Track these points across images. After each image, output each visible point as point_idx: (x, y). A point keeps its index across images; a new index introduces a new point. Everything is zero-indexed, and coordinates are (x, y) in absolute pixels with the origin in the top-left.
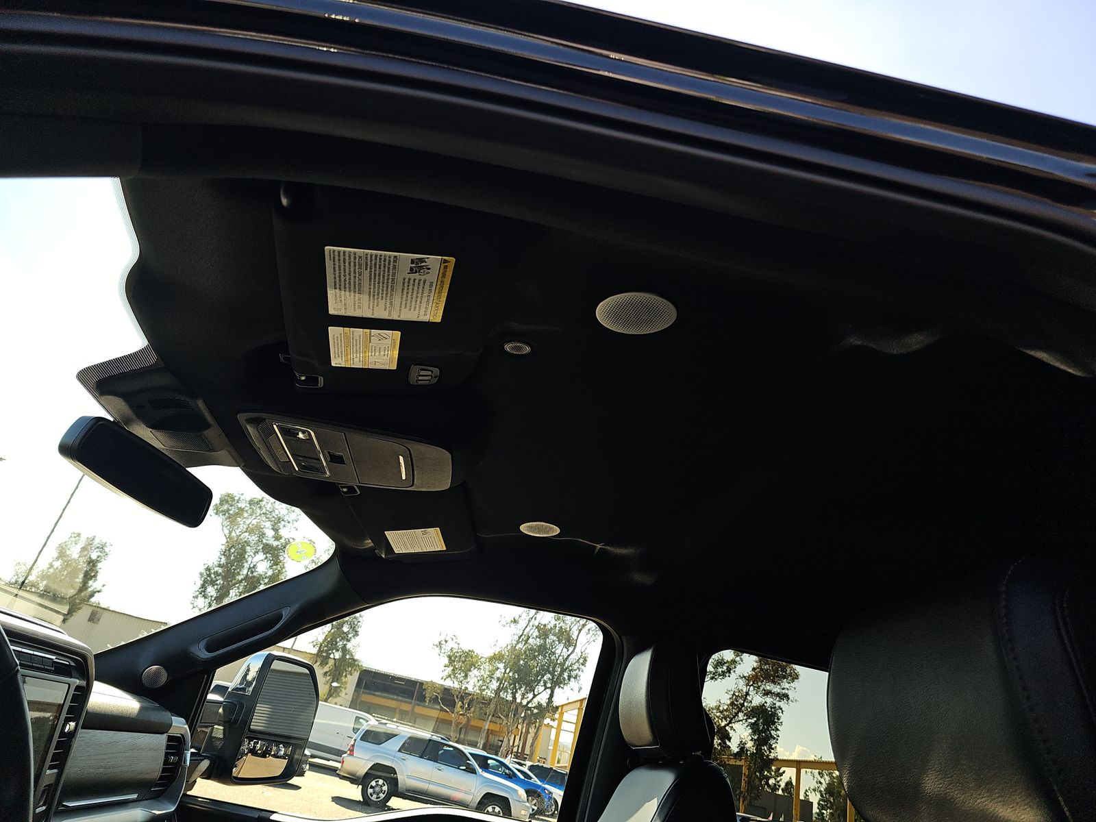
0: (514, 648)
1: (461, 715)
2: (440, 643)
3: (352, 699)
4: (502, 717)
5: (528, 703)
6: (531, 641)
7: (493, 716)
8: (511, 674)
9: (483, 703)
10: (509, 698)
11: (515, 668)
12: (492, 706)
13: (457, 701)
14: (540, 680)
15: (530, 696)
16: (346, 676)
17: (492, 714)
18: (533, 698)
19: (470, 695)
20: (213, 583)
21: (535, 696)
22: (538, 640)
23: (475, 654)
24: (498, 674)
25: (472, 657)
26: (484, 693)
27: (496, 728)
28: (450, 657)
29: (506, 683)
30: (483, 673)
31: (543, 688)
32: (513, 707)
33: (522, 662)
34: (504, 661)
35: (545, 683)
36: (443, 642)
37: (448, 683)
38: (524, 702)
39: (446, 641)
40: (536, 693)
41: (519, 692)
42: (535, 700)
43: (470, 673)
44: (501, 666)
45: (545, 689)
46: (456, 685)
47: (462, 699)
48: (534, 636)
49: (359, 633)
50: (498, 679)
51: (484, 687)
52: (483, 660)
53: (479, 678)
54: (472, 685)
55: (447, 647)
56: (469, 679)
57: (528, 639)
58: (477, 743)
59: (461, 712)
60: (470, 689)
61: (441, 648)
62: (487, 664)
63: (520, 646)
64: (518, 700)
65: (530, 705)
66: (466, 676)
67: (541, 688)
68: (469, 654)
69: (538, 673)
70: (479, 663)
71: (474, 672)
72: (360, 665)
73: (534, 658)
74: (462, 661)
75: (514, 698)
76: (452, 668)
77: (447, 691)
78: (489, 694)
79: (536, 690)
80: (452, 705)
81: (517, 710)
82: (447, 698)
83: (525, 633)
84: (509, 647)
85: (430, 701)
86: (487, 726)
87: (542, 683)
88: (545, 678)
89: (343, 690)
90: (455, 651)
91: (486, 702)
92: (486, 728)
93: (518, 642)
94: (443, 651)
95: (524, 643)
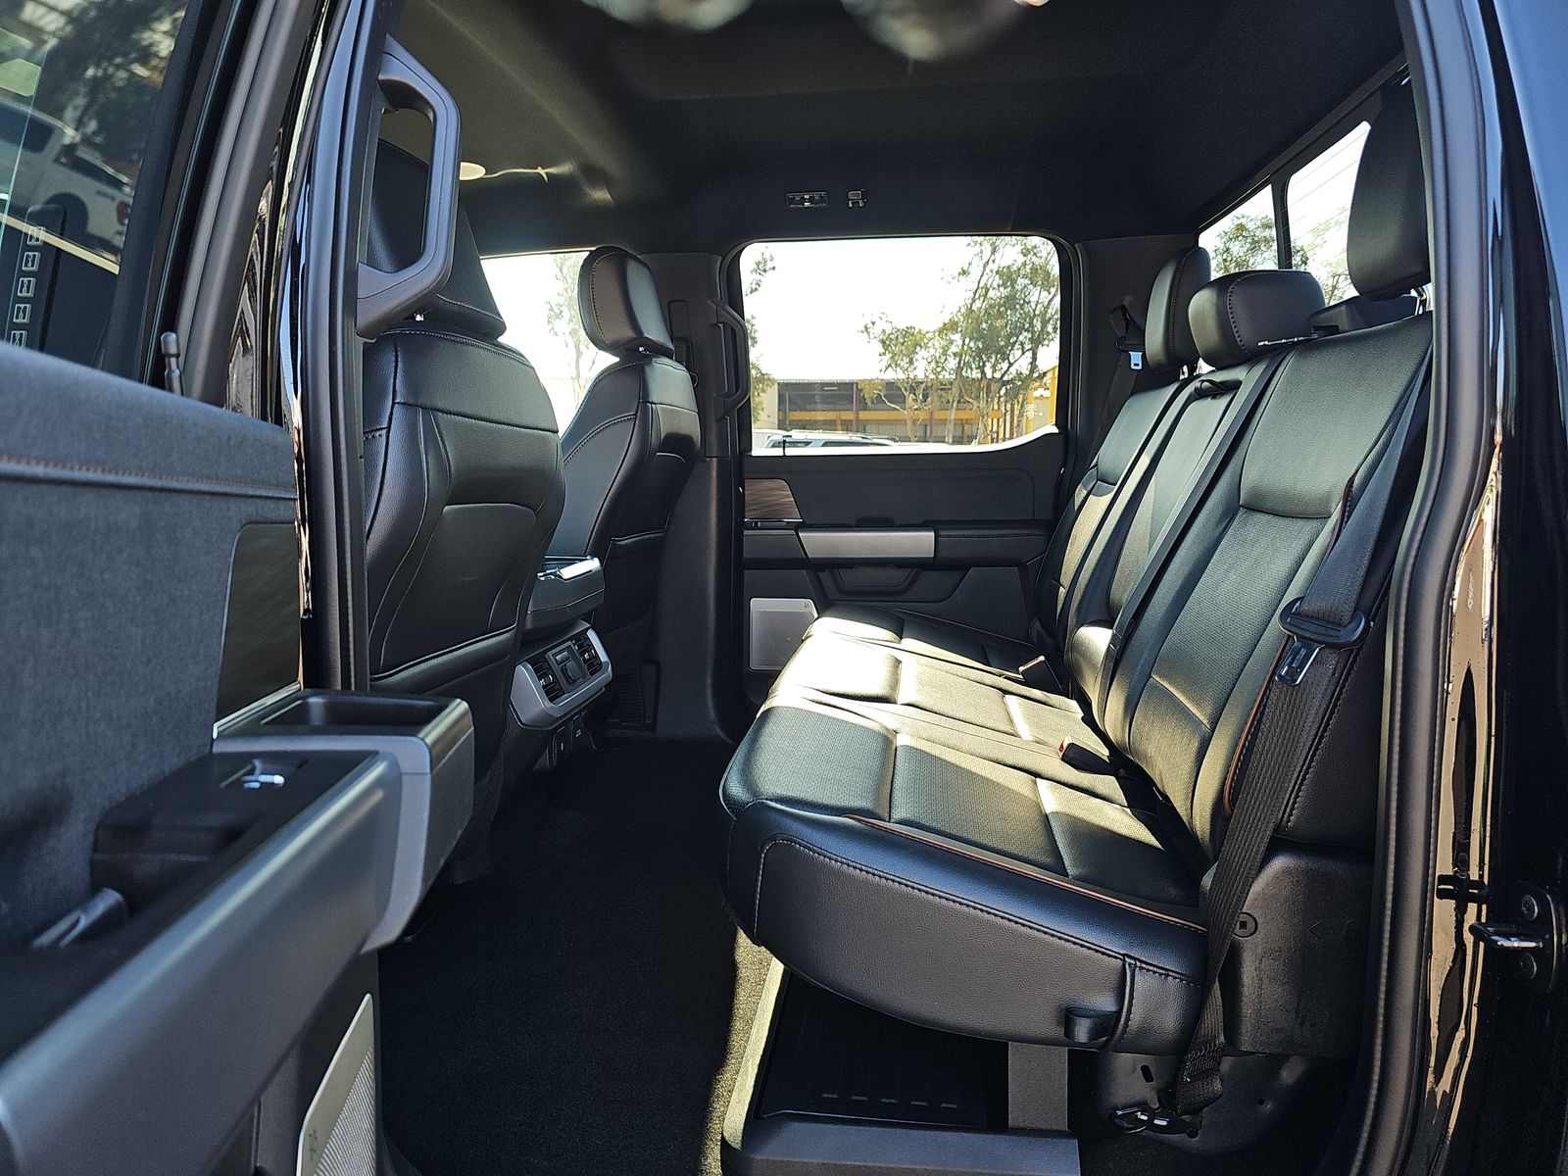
0: (970, 310)
1: (916, 409)
2: (866, 328)
3: (779, 421)
4: (971, 400)
5: (1003, 376)
6: (991, 293)
7: (959, 402)
8: (972, 345)
9: (942, 389)
10: (976, 374)
11: (977, 334)
12: (955, 390)
13: (906, 394)
14: (1015, 343)
15: (1005, 365)
16: (758, 395)
17: (956, 400)
18: (1009, 368)
19: (922, 383)
20: (560, 315)
21: (1011, 365)
22: (1002, 289)
23: (917, 330)
24: (954, 349)
25: (913, 335)
26: (941, 377)
27: (963, 415)
28: (883, 342)
29: (967, 357)
30: (932, 351)
31: (1020, 352)
32: (984, 384)
33: (984, 325)
34: (959, 330)
35: (1022, 344)
36: (870, 325)
37: (891, 375)
38: (998, 375)
39: (873, 323)
40: (1012, 361)
41: (988, 365)
42: (1013, 370)
43: (917, 356)
44: (957, 337)
45: (1023, 353)
46: (901, 375)
47: (913, 390)
48: (996, 286)
49: (759, 340)
50: (955, 355)
51: (939, 369)
52: (928, 335)
53: (930, 360)
54: (921, 370)
55: (876, 330)
56: (916, 364)
57: (986, 293)
58: (944, 437)
59: (915, 407)
60: (921, 376)
61: (868, 333)
62: (937, 338)
63: (977, 304)
64: (989, 376)
65: (1005, 378)
66: (911, 362)
67: (1017, 353)
68: (907, 333)
69: (1008, 337)
70: (926, 341)
71: (921, 353)
72: (771, 377)
73: (1000, 315)
74: (901, 343)
75: (983, 373)
76: (890, 355)
77: (890, 385)
78: (947, 377)
79: (1011, 357)
80: (902, 400)
81: (989, 387)
82: (893, 393)
83: (982, 285)
84: (963, 310)
85: (873, 403)
86: (953, 415)
87: (1017, 346)
88: (1021, 338)
89: (760, 412)
90: (888, 332)
91: (944, 387)
92: (953, 418)
93: (974, 300)
94: (872, 336)
95: (982, 299)
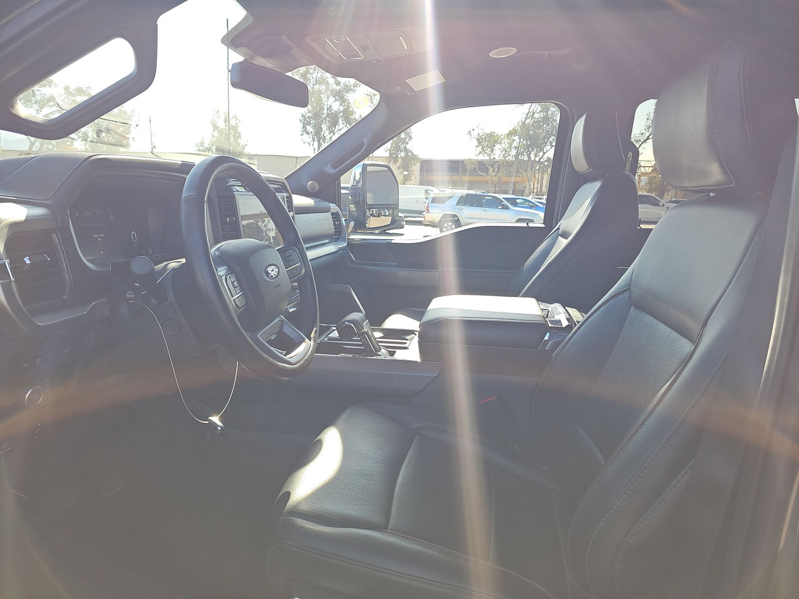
0: (524, 124)
2: (469, 132)
3: (420, 180)
4: (523, 172)
5: (540, 159)
6: (536, 115)
7: (516, 172)
8: (524, 142)
9: (507, 166)
10: (526, 158)
11: (528, 137)
12: (514, 166)
13: (489, 168)
14: (547, 142)
15: (541, 154)
16: (412, 166)
17: (515, 172)
18: (543, 155)
19: (497, 162)
20: (309, 123)
22: (541, 113)
23: (496, 134)
24: (515, 144)
25: (494, 136)
26: (507, 159)
27: (520, 179)
28: (478, 140)
29: (522, 149)
30: (503, 145)
31: (550, 147)
32: (530, 163)
33: (531, 132)
34: (518, 134)
35: (551, 143)
36: (472, 131)
37: (481, 157)
38: (537, 159)
39: (473, 130)
40: (545, 152)
41: (533, 153)
42: (545, 157)
43: (495, 148)
44: (516, 138)
45: (551, 148)
46: (487, 158)
47: (492, 166)
48: (538, 111)
49: (413, 137)
50: (515, 147)
51: (506, 155)
52: (502, 137)
53: (502, 150)
54: (498, 154)
55: (475, 134)
56: (495, 152)
57: (533, 115)
58: (508, 191)
59: (493, 175)
60: (497, 158)
61: (470, 135)
62: (506, 139)
63: (528, 121)
64: (533, 159)
66: (492, 150)
67: (548, 148)
68: (491, 135)
69: (545, 138)
70: (500, 140)
71: (498, 147)
72: (419, 157)
73: (540, 127)
74: (488, 141)
75: (530, 158)
76: (481, 147)
77: (481, 163)
78: (511, 159)
79: (545, 149)
80: (487, 171)
81: (532, 165)
82: (482, 166)
83: (531, 110)
84: (520, 124)
85: (471, 171)
86: (513, 179)
88: (550, 139)
89: (412, 175)
90: (481, 135)
91: (509, 164)
92: (513, 181)
93: (526, 119)
94: (472, 137)
95: (530, 118)
